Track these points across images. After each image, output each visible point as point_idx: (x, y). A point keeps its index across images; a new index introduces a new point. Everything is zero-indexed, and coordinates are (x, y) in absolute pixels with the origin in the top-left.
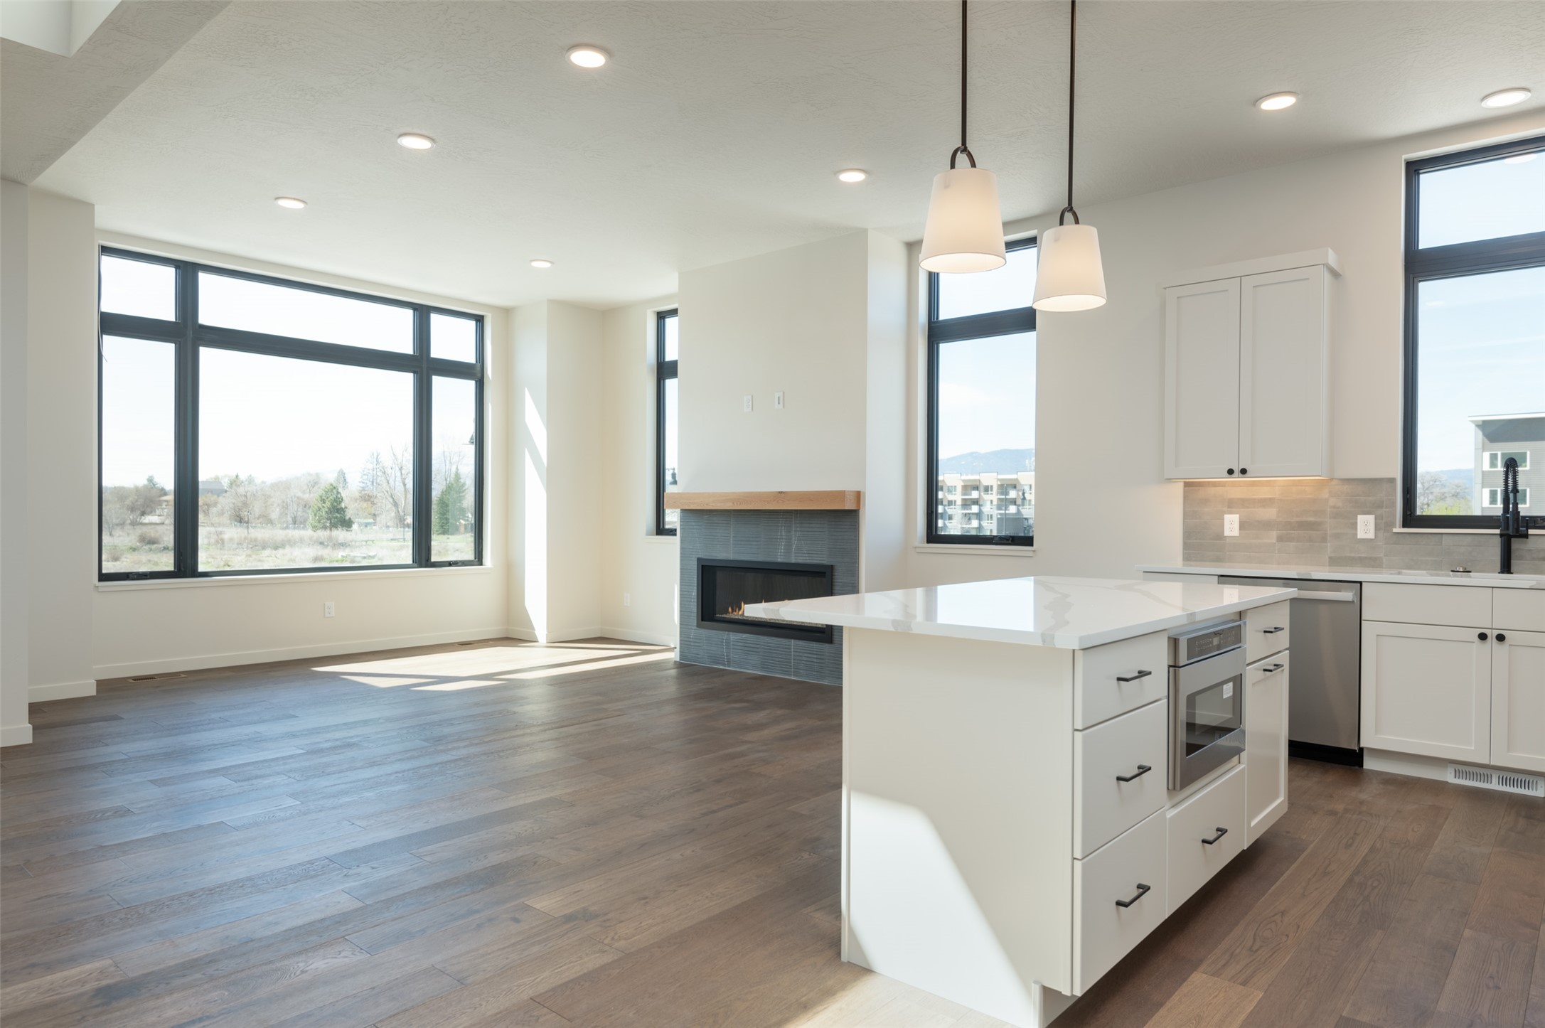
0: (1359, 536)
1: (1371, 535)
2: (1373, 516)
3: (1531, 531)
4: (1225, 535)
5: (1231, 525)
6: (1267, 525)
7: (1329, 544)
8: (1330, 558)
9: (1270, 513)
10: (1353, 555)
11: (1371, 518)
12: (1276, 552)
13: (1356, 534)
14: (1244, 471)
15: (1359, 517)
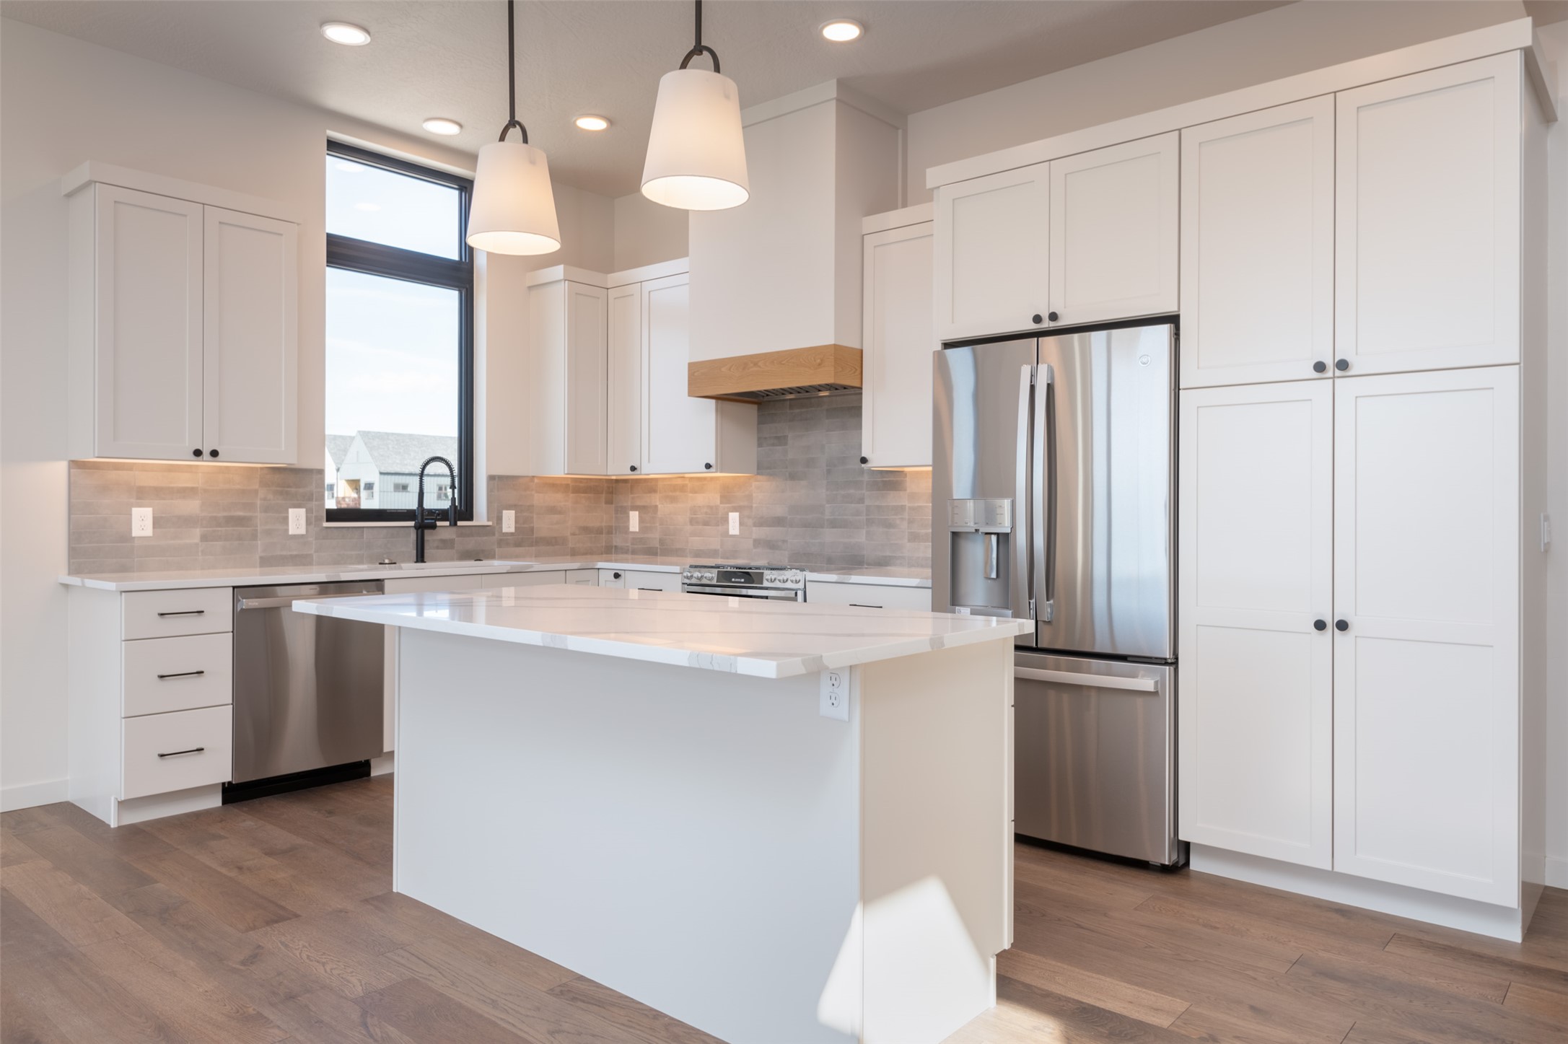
0: (291, 532)
1: (302, 531)
2: (304, 510)
3: (439, 523)
4: (134, 535)
5: (142, 521)
6: (188, 521)
7: (259, 542)
8: (261, 558)
9: (192, 506)
10: (284, 553)
11: (302, 511)
12: (200, 554)
13: (287, 530)
14: (214, 454)
15: (291, 511)
